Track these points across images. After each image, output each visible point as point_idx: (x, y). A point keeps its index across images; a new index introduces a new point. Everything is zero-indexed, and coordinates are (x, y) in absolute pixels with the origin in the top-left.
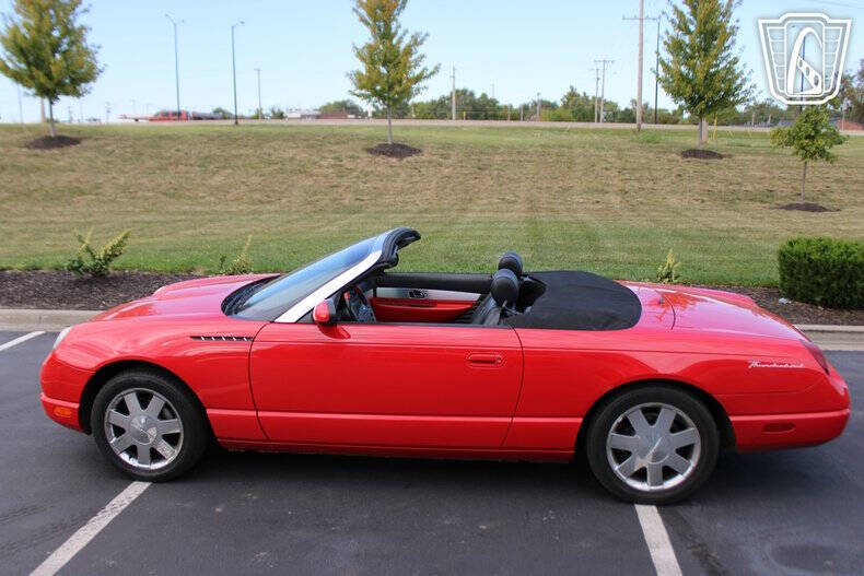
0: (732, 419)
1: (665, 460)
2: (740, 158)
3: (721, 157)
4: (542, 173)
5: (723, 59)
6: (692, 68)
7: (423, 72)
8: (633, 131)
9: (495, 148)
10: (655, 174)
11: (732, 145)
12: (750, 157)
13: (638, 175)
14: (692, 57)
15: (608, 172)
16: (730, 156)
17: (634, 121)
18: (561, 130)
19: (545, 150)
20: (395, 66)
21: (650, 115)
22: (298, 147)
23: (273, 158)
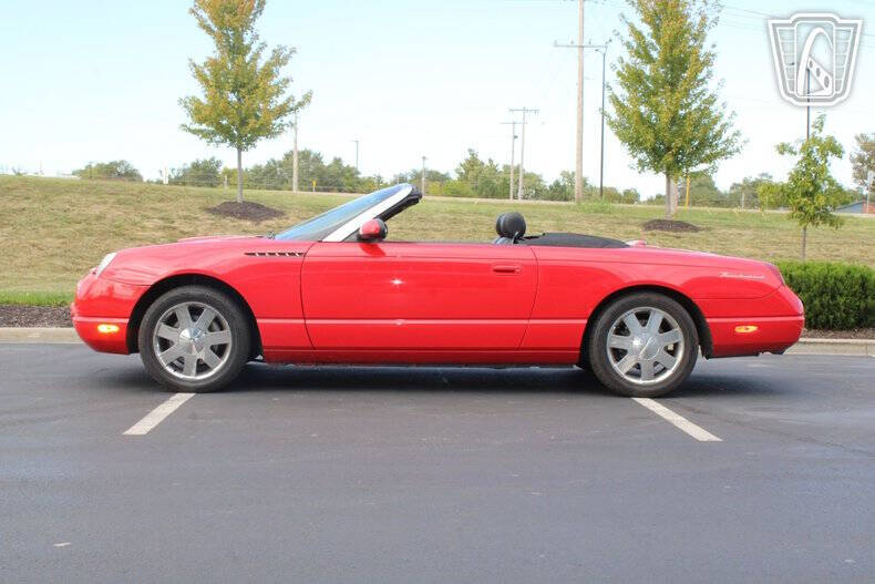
0: (708, 320)
1: (656, 356)
2: (722, 231)
3: (696, 230)
5: (697, 96)
6: (655, 108)
7: (289, 100)
12: (735, 231)
14: (655, 94)
16: (709, 229)
20: (250, 92)
22: (105, 203)
23: (70, 215)
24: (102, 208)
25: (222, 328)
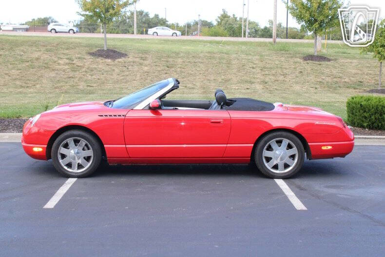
0: (309, 144)
1: (284, 161)
2: (342, 61)
3: (329, 60)
4: (210, 70)
8: (270, 43)
9: (177, 54)
10: (285, 71)
11: (338, 52)
12: (349, 60)
13: (273, 72)
15: (254, 70)
16: (335, 60)
17: (271, 36)
18: (218, 43)
19: (211, 56)
21: (283, 32)
22: (40, 51)
23: (24, 58)
24: (39, 54)
25: (89, 149)
